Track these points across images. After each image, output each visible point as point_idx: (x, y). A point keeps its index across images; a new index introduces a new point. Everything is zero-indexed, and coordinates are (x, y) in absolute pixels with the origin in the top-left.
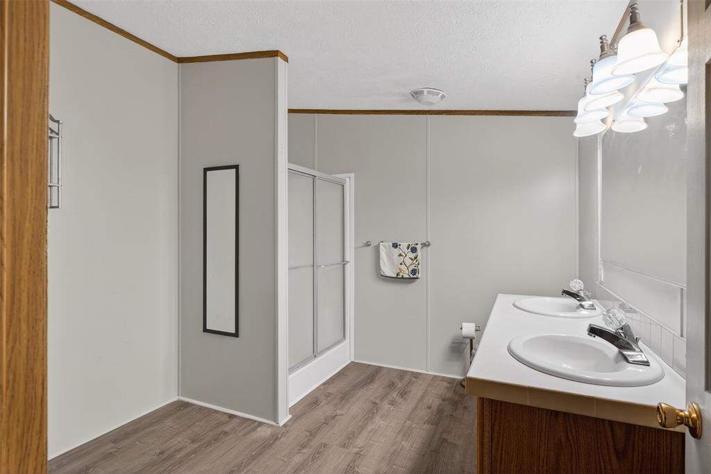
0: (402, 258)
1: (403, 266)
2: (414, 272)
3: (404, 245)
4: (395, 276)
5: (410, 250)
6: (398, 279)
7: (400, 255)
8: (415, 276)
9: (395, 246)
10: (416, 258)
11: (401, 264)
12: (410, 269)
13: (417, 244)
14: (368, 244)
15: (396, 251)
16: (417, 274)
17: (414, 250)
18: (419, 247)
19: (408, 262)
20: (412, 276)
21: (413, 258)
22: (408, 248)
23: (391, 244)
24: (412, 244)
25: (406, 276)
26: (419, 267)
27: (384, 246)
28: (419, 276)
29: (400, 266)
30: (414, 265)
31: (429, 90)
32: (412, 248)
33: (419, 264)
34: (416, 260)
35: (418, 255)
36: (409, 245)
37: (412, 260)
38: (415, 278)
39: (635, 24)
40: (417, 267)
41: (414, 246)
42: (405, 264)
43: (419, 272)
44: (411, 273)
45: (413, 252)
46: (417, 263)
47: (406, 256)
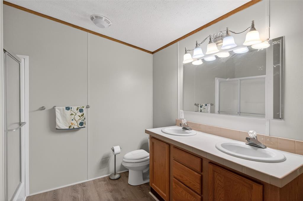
0: (73, 116)
1: (74, 121)
2: (81, 124)
3: (74, 108)
4: (68, 128)
6: (71, 130)
7: (72, 114)
8: (83, 126)
9: (68, 108)
10: (82, 115)
11: (73, 120)
12: (79, 123)
13: (83, 107)
14: (43, 108)
15: (69, 112)
16: (84, 124)
17: (81, 111)
18: (84, 109)
19: (77, 118)
20: (80, 126)
21: (80, 115)
22: (77, 110)
23: (65, 108)
24: (80, 107)
25: (76, 127)
26: (85, 120)
27: (58, 109)
28: (85, 126)
29: (72, 122)
30: (82, 120)
31: (106, 18)
32: (80, 110)
33: (85, 119)
34: (82, 117)
35: (84, 114)
36: (78, 108)
37: (80, 117)
38: (82, 127)
39: (253, 28)
40: (84, 120)
41: (81, 108)
42: (75, 120)
43: (85, 124)
44: (80, 125)
45: (80, 112)
46: (83, 118)
47: (76, 114)
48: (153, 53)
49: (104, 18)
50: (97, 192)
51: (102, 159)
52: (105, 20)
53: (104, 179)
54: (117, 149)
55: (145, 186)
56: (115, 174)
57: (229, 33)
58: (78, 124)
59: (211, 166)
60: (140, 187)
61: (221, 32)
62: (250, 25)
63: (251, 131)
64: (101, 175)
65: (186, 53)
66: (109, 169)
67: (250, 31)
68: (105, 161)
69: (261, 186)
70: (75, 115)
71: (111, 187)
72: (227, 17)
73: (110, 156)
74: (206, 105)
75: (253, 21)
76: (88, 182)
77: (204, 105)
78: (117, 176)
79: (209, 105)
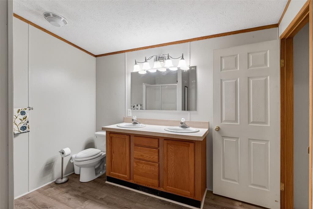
2: (24, 128)
3: (15, 110)
5: (19, 113)
12: (20, 127)
13: (26, 109)
16: (27, 129)
17: (23, 113)
18: (26, 111)
19: (18, 122)
20: (22, 131)
21: (22, 119)
22: (18, 112)
25: (16, 132)
26: (28, 124)
28: (29, 130)
30: (23, 123)
31: (65, 19)
32: (21, 112)
33: (28, 122)
34: (25, 120)
35: (26, 117)
36: (19, 110)
37: (21, 120)
38: (25, 132)
39: (183, 58)
40: (26, 124)
41: (23, 110)
42: (15, 124)
43: (29, 128)
44: (21, 129)
45: (22, 115)
46: (26, 122)
47: (17, 118)
48: (96, 56)
49: (63, 19)
50: (50, 197)
51: (46, 165)
52: (64, 20)
53: (50, 186)
54: (67, 151)
55: (99, 179)
56: (62, 178)
57: (169, 57)
58: (19, 129)
59: (166, 142)
60: (94, 181)
61: (164, 55)
62: (181, 56)
63: (183, 119)
64: (45, 184)
65: (136, 64)
66: (53, 176)
67: (181, 59)
68: (49, 167)
69: (194, 143)
70: (15, 118)
71: (63, 190)
72: (166, 45)
73: (54, 161)
74: (137, 106)
75: (183, 54)
76: (30, 193)
77: (136, 105)
78: (64, 180)
79: (139, 105)
